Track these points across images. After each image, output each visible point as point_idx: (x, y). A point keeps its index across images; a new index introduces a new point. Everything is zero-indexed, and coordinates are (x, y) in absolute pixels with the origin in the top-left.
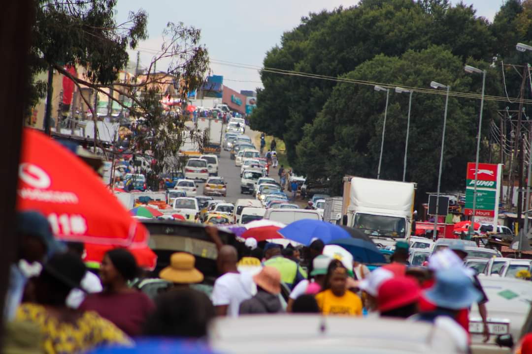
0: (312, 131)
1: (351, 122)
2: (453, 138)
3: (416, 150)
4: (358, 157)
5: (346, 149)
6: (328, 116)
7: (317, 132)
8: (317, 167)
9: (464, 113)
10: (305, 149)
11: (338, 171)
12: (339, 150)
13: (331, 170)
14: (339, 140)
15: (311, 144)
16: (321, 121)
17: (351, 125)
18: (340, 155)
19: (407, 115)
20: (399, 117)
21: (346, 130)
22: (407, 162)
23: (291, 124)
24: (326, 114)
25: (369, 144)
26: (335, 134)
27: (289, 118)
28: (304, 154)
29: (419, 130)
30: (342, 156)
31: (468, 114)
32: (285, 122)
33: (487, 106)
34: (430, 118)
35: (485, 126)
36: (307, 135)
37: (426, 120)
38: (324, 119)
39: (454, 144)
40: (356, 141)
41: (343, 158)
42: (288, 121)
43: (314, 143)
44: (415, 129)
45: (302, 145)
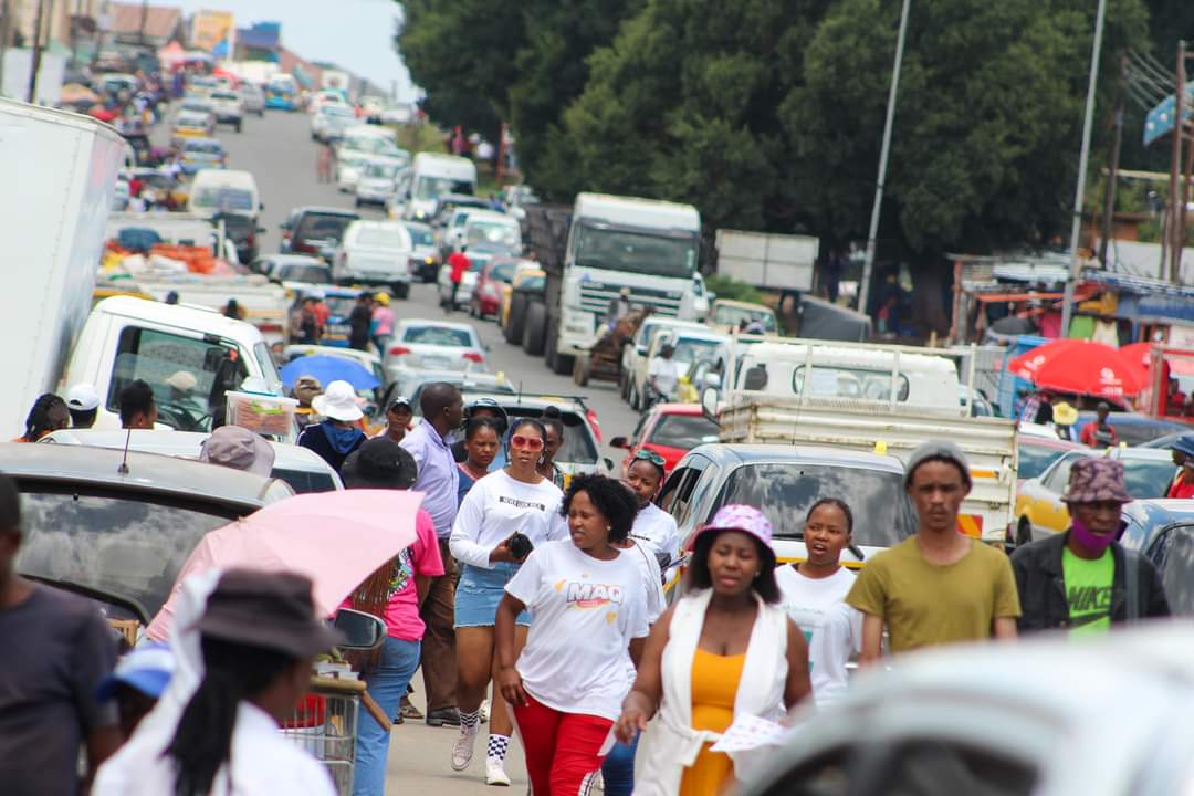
0: (615, 69)
1: (728, 45)
2: (1027, 99)
3: (920, 130)
4: (750, 145)
5: (716, 122)
6: (666, 27)
7: (629, 73)
8: (628, 172)
9: (1056, 27)
10: (595, 122)
11: (690, 183)
12: (695, 124)
13: (669, 182)
14: (695, 93)
15: (612, 108)
16: (645, 41)
17: (732, 51)
18: (700, 139)
19: (896, 25)
20: (874, 32)
21: (716, 68)
22: (889, 164)
23: (530, 63)
24: (658, 20)
25: (783, 107)
26: (684, 78)
27: (527, 44)
28: (592, 134)
29: (930, 72)
30: (705, 143)
31: (1068, 32)
32: (512, 56)
33: (1116, 11)
34: (963, 36)
35: (1109, 70)
36: (599, 80)
37: (951, 42)
38: (653, 36)
39: (1029, 114)
40: (744, 101)
41: (707, 148)
42: (523, 54)
43: (621, 103)
44: (918, 68)
45: (587, 109)
